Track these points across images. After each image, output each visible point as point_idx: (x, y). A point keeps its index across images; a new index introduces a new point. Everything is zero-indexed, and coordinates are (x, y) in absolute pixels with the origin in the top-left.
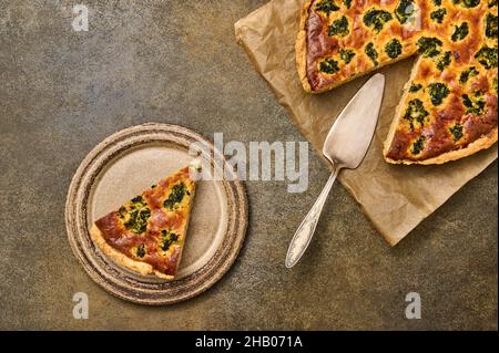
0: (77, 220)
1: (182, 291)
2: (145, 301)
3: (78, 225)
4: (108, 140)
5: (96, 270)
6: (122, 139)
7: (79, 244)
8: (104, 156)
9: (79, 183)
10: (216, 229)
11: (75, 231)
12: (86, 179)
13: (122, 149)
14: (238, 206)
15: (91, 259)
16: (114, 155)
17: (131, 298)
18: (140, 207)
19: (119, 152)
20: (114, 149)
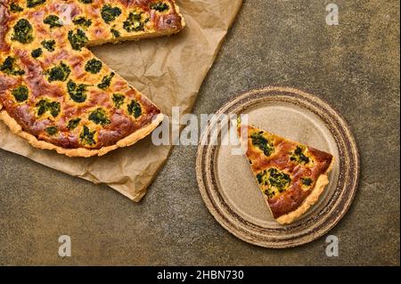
0: (253, 233)
1: (351, 174)
2: (345, 207)
3: (258, 234)
4: (199, 177)
5: (301, 236)
6: (203, 165)
7: (274, 240)
8: (211, 186)
9: (223, 217)
10: (311, 124)
11: (261, 239)
12: (222, 209)
13: (212, 170)
14: (301, 97)
15: (290, 236)
16: (213, 179)
17: (338, 218)
18: (267, 177)
19: (212, 173)
20: (208, 176)
